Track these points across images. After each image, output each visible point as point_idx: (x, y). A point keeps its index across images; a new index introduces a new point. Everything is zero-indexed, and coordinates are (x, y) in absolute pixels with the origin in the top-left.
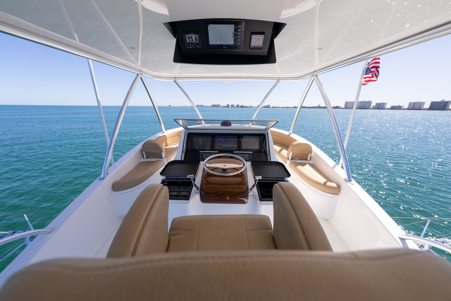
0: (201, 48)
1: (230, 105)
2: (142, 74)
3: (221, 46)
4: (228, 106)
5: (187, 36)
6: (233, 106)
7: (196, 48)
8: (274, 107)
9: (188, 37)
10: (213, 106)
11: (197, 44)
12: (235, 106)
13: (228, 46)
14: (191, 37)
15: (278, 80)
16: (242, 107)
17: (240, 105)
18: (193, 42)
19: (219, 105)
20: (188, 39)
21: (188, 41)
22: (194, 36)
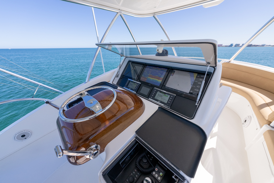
2: (121, 12)
4: (231, 45)
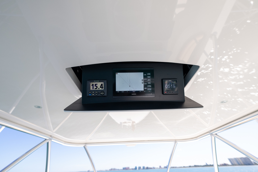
0: (106, 95)
1: (138, 167)
2: (50, 139)
3: (130, 93)
4: (136, 168)
5: (91, 84)
6: (140, 168)
7: (99, 95)
8: (173, 167)
9: (93, 85)
10: (124, 169)
11: (102, 91)
12: (142, 168)
13: (138, 93)
14: (95, 84)
15: (176, 142)
16: (147, 168)
17: (146, 167)
18: (98, 89)
19: (129, 168)
20: (91, 87)
21: (91, 89)
22: (99, 84)
